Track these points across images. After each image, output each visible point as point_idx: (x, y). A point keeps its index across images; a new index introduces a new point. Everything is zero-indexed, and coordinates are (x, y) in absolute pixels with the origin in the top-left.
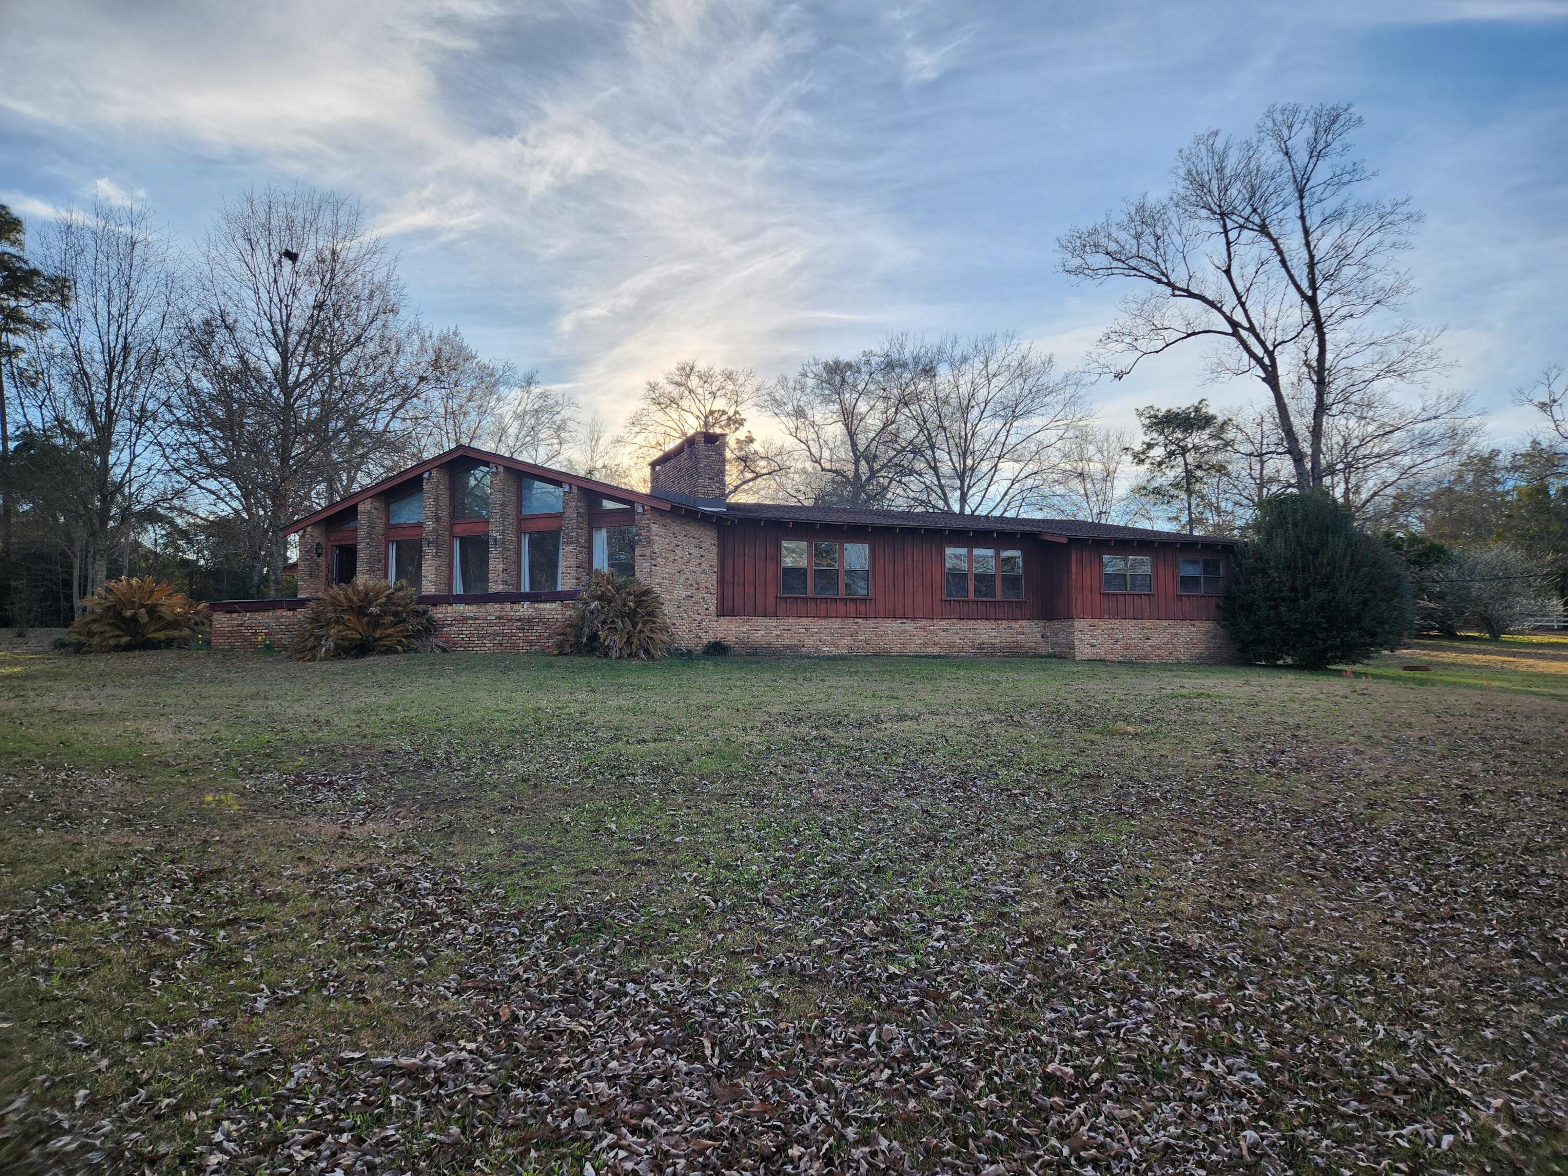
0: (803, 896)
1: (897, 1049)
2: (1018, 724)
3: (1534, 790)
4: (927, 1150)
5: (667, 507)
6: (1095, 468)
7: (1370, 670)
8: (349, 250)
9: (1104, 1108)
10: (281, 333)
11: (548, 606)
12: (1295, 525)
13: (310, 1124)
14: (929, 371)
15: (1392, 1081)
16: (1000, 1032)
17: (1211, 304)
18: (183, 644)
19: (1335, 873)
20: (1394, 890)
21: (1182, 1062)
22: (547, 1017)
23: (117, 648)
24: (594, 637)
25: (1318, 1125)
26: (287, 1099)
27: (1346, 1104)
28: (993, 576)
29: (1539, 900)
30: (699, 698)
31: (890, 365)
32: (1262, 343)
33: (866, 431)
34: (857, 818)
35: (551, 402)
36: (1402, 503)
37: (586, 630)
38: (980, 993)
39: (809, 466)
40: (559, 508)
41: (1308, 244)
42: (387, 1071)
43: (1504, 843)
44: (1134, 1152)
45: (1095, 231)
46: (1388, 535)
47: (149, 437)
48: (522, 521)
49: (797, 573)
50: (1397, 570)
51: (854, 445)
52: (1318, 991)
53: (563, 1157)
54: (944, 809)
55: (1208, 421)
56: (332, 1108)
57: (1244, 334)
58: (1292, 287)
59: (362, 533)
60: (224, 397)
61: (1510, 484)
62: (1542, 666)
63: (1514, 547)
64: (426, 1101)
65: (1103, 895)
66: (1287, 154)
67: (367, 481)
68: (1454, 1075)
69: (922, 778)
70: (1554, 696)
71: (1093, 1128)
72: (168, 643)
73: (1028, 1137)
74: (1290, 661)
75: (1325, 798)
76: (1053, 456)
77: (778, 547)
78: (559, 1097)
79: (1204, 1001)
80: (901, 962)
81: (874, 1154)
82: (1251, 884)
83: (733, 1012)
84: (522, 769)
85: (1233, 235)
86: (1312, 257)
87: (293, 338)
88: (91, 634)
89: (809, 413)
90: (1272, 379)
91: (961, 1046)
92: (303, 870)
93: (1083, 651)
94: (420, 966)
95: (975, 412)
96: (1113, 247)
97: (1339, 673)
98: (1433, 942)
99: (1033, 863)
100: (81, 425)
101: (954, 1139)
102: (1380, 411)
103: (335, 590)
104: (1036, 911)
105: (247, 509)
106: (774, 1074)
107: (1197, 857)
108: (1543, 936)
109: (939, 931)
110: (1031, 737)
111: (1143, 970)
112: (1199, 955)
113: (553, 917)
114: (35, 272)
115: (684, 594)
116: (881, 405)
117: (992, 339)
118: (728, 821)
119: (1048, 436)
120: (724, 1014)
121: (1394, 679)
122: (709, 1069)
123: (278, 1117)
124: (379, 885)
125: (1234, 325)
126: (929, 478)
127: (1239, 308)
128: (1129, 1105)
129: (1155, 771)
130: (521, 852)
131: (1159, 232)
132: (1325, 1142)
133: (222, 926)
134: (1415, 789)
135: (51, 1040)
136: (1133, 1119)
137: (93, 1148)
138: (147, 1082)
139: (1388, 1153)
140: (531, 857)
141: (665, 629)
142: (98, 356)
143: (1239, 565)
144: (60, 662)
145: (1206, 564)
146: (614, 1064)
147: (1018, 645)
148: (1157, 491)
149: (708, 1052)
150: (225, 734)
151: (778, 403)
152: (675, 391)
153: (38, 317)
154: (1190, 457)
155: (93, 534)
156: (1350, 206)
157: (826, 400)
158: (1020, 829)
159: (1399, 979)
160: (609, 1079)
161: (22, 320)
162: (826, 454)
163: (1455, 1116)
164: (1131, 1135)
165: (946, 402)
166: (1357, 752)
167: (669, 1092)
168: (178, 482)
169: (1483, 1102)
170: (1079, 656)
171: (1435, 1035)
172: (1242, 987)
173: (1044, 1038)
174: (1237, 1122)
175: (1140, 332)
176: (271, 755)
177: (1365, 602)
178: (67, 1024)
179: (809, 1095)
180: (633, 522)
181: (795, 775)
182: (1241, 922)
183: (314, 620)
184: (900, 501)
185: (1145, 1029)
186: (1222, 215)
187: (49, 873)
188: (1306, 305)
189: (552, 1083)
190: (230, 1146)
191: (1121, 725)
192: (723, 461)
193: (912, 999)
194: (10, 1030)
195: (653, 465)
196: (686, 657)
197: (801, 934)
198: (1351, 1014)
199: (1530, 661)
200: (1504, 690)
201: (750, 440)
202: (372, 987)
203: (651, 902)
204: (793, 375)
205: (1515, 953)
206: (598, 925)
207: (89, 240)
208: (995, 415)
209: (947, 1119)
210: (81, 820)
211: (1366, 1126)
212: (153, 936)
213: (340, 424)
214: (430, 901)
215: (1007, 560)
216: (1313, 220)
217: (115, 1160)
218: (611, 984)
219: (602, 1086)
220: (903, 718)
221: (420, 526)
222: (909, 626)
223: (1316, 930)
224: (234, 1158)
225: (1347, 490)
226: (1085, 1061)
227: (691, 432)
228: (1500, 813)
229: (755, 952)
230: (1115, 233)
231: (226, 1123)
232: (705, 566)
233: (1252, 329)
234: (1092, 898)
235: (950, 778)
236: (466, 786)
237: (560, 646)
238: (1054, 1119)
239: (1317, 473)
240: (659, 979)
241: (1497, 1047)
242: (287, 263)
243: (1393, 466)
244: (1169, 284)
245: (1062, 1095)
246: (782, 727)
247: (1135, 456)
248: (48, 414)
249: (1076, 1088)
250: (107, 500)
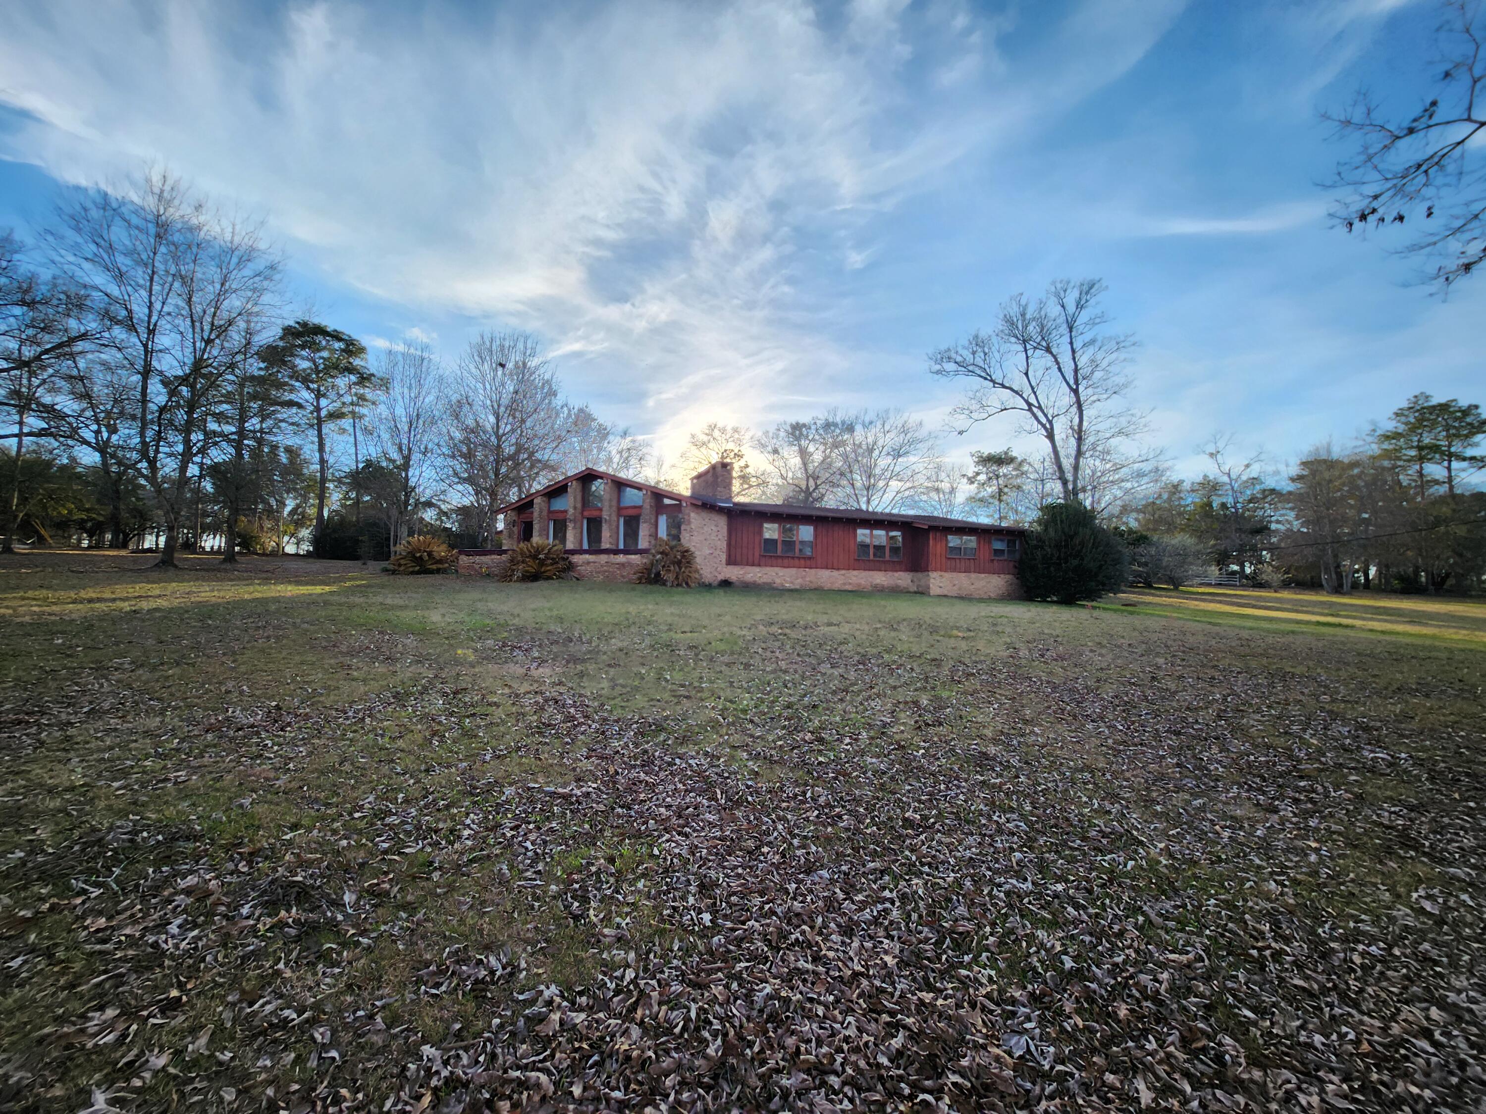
0: (772, 719)
1: (822, 800)
2: (895, 630)
3: (1195, 675)
4: (837, 853)
5: (700, 503)
6: (945, 486)
7: (1101, 605)
8: (533, 363)
9: (936, 837)
10: (496, 407)
11: (633, 557)
12: (1062, 521)
13: (513, 818)
14: (850, 429)
15: (1100, 831)
16: (880, 795)
17: (1016, 392)
18: (444, 571)
19: (1075, 717)
20: (1108, 727)
21: (982, 815)
22: (633, 774)
23: (412, 573)
24: (658, 574)
25: (1057, 852)
26: (502, 805)
27: (1074, 841)
28: (884, 547)
29: (1194, 737)
30: (718, 611)
31: (828, 426)
32: (1046, 416)
33: (813, 461)
34: (803, 678)
35: (637, 444)
36: (1125, 509)
37: (654, 571)
38: (869, 774)
39: (780, 481)
40: (640, 503)
41: (1074, 359)
42: (552, 794)
43: (1174, 704)
44: (952, 861)
45: (949, 350)
46: (1116, 528)
47: (429, 462)
48: (620, 509)
49: (772, 542)
50: (1119, 548)
51: (806, 470)
52: (1061, 780)
53: (643, 844)
54: (852, 675)
55: (1012, 460)
56: (525, 811)
57: (1035, 410)
58: (1064, 383)
59: (536, 514)
60: (467, 441)
61: (1189, 500)
62: (1203, 605)
63: (1191, 536)
64: (572, 811)
65: (941, 724)
66: (1063, 306)
67: (539, 487)
68: (1137, 829)
69: (840, 658)
70: (1210, 623)
71: (929, 847)
72: (438, 571)
73: (893, 849)
74: (1055, 599)
75: (1072, 676)
76: (921, 479)
77: (761, 527)
78: (640, 814)
79: (995, 784)
80: (825, 756)
81: (808, 854)
82: (1026, 722)
83: (733, 776)
84: (620, 644)
85: (1030, 353)
86: (1076, 366)
87: (502, 409)
88: (400, 565)
89: (780, 451)
90: (1051, 436)
91: (857, 801)
92: (507, 691)
93: (935, 590)
94: (567, 743)
95: (876, 452)
96: (959, 359)
97: (1083, 606)
98: (1129, 757)
99: (901, 706)
100: (395, 455)
101: (853, 849)
102: (1114, 456)
103: (522, 545)
104: (902, 732)
105: (477, 501)
106: (754, 809)
107: (996, 706)
108: (1194, 756)
109: (847, 740)
110: (904, 637)
111: (962, 766)
112: (994, 759)
113: (637, 722)
114: (373, 375)
115: (708, 552)
116: (822, 448)
117: (887, 411)
118: (731, 677)
119: (919, 467)
120: (728, 778)
121: (1115, 611)
122: (720, 805)
123: (498, 814)
124: (546, 701)
125: (1030, 405)
126: (849, 490)
127: (1033, 395)
128: (950, 836)
129: (974, 658)
130: (619, 688)
131: (986, 350)
132: (1060, 861)
133: (468, 717)
134: (1124, 673)
135: (385, 769)
136: (952, 843)
137: (408, 823)
138: (433, 793)
139: (1096, 869)
140: (624, 691)
141: (697, 571)
142: (404, 419)
143: (1027, 543)
144: (385, 579)
145: (1009, 541)
146: (669, 799)
147: (898, 586)
148: (981, 500)
149: (719, 796)
150: (467, 619)
151: (764, 446)
152: (705, 438)
153: (375, 398)
154: (1001, 481)
155: (401, 513)
156: (1100, 338)
157: (791, 444)
158: (895, 688)
159: (1108, 776)
160: (666, 807)
161: (366, 400)
162: (790, 475)
163: (1136, 852)
164: (951, 851)
165: (860, 446)
166: (1091, 651)
167: (698, 815)
168: (443, 486)
169: (1153, 845)
170: (932, 593)
171: (1127, 807)
172: (1017, 777)
173: (904, 799)
174: (1011, 848)
175: (973, 408)
176: (490, 631)
177: (1101, 567)
178: (392, 761)
179: (774, 822)
180: (680, 511)
181: (768, 654)
182: (1019, 742)
183: (512, 561)
184: (831, 502)
185: (961, 797)
186: (1024, 341)
187: (382, 686)
188: (1072, 395)
189: (636, 807)
190: (474, 827)
191: (955, 632)
192: (731, 478)
193: (831, 775)
194: (366, 763)
195: (692, 479)
196: (708, 587)
197: (771, 738)
198: (1079, 794)
199: (1196, 603)
200: (1179, 619)
201: (747, 466)
202: (543, 752)
203: (688, 718)
204: (772, 430)
205: (1178, 765)
206: (661, 729)
207: (400, 358)
208: (888, 454)
209: (849, 838)
210: (397, 660)
211: (1085, 854)
212: (433, 720)
213: (526, 456)
214: (572, 710)
215: (893, 538)
216: (1078, 345)
217: (418, 829)
218: (668, 759)
219: (662, 810)
220: (830, 624)
221: (566, 511)
222: (835, 573)
223: (1062, 748)
224: (477, 833)
225: (1093, 502)
226: (927, 812)
227: (713, 462)
228: (1173, 687)
229: (745, 747)
230: (961, 351)
231: (472, 815)
232: (720, 537)
233: (1040, 407)
234: (934, 726)
235: (856, 658)
236: (590, 652)
237: (640, 579)
238: (908, 842)
239: (1075, 492)
240: (693, 757)
241: (1164, 816)
242: (500, 369)
243: (1120, 488)
244: (992, 380)
245: (913, 829)
246: (761, 627)
247: (969, 479)
248: (380, 450)
249: (921, 826)
250: (407, 496)
